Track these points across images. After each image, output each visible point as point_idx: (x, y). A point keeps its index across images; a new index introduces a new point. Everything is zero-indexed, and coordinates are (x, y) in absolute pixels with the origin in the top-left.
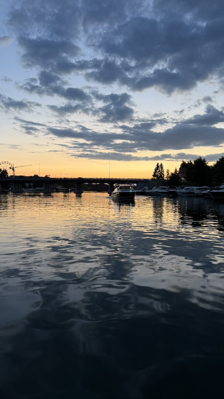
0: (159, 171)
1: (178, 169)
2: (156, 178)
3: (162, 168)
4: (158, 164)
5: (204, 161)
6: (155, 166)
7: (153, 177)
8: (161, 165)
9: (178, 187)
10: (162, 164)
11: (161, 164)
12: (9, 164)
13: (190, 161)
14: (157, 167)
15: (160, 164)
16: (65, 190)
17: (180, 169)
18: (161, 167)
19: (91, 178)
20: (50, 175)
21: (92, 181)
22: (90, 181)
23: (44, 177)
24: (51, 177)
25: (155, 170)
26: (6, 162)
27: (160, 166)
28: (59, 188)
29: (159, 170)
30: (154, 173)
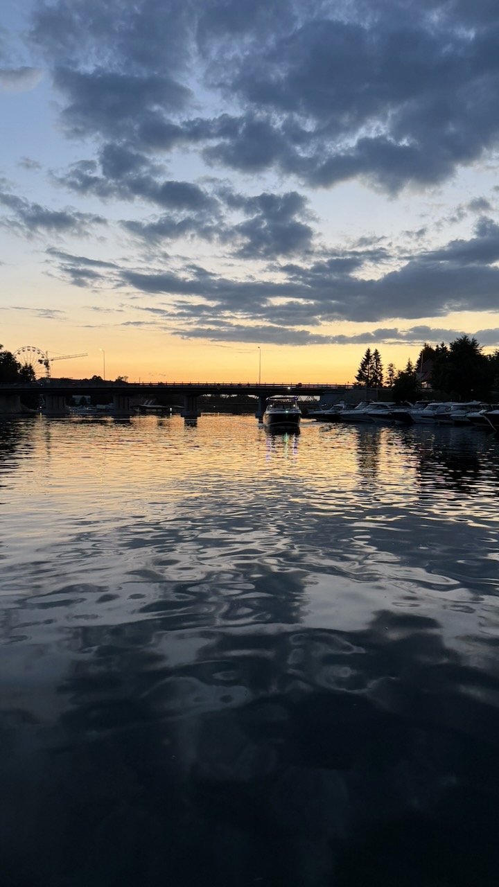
0: (371, 368)
1: (414, 364)
2: (363, 383)
3: (378, 360)
4: (369, 351)
5: (474, 344)
6: (363, 356)
7: (357, 381)
8: (376, 353)
9: (414, 403)
10: (379, 351)
11: (376, 350)
12: (36, 352)
13: (443, 345)
14: (365, 358)
15: (372, 352)
16: (159, 410)
17: (419, 362)
18: (375, 358)
19: (219, 384)
20: (127, 377)
21: (221, 389)
22: (216, 389)
23: (114, 380)
24: (129, 381)
25: (362, 365)
26: (31, 349)
27: (374, 356)
28: (148, 406)
29: (370, 366)
30: (359, 371)
